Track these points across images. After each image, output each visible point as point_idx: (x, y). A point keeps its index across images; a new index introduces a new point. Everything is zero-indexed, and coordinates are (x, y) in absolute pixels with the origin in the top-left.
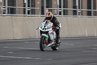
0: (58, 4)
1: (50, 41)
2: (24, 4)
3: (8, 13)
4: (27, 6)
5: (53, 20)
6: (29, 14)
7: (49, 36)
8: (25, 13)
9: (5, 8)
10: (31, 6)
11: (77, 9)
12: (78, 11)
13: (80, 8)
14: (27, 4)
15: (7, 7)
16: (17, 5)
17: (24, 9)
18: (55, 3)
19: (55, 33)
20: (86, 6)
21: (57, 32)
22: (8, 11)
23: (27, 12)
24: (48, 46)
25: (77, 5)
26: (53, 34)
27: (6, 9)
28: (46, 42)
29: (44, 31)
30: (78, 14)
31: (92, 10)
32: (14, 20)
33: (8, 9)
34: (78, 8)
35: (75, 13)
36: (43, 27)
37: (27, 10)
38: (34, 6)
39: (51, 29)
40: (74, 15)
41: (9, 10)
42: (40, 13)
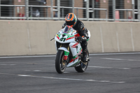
0: (133, 3)
2: (84, 3)
3: (61, 16)
4: (88, 5)
5: (77, 26)
6: (90, 17)
7: (70, 50)
8: (85, 16)
9: (56, 8)
10: (93, 6)
14: (88, 3)
15: (59, 7)
16: (73, 5)
17: (84, 11)
18: (128, 2)
19: (79, 46)
21: (84, 44)
22: (61, 13)
23: (88, 15)
24: (68, 66)
26: (77, 47)
27: (58, 10)
28: (65, 60)
29: (62, 42)
33: (61, 11)
37: (88, 12)
39: (74, 39)
41: (63, 12)
42: (107, 16)
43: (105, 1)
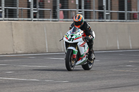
0: (77, 3)
1: (79, 56)
2: (29, 3)
3: (5, 16)
4: (32, 6)
6: (35, 17)
7: (78, 49)
8: (29, 16)
11: (105, 11)
12: (106, 13)
13: (109, 8)
14: (32, 3)
15: (3, 7)
16: (18, 5)
17: (29, 11)
18: (72, 2)
20: (117, 6)
22: (6, 13)
23: (32, 15)
25: (104, 4)
26: (84, 46)
27: (3, 10)
28: (74, 59)
29: (71, 42)
30: (105, 17)
31: (126, 12)
32: (13, 27)
33: (5, 11)
34: (105, 9)
35: (101, 16)
36: (70, 37)
37: (32, 12)
38: (42, 6)
39: (81, 39)
40: (99, 18)
42: (51, 16)
43: (49, 2)
